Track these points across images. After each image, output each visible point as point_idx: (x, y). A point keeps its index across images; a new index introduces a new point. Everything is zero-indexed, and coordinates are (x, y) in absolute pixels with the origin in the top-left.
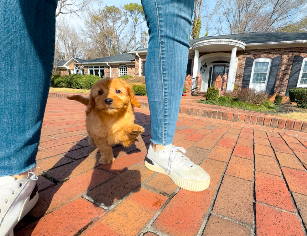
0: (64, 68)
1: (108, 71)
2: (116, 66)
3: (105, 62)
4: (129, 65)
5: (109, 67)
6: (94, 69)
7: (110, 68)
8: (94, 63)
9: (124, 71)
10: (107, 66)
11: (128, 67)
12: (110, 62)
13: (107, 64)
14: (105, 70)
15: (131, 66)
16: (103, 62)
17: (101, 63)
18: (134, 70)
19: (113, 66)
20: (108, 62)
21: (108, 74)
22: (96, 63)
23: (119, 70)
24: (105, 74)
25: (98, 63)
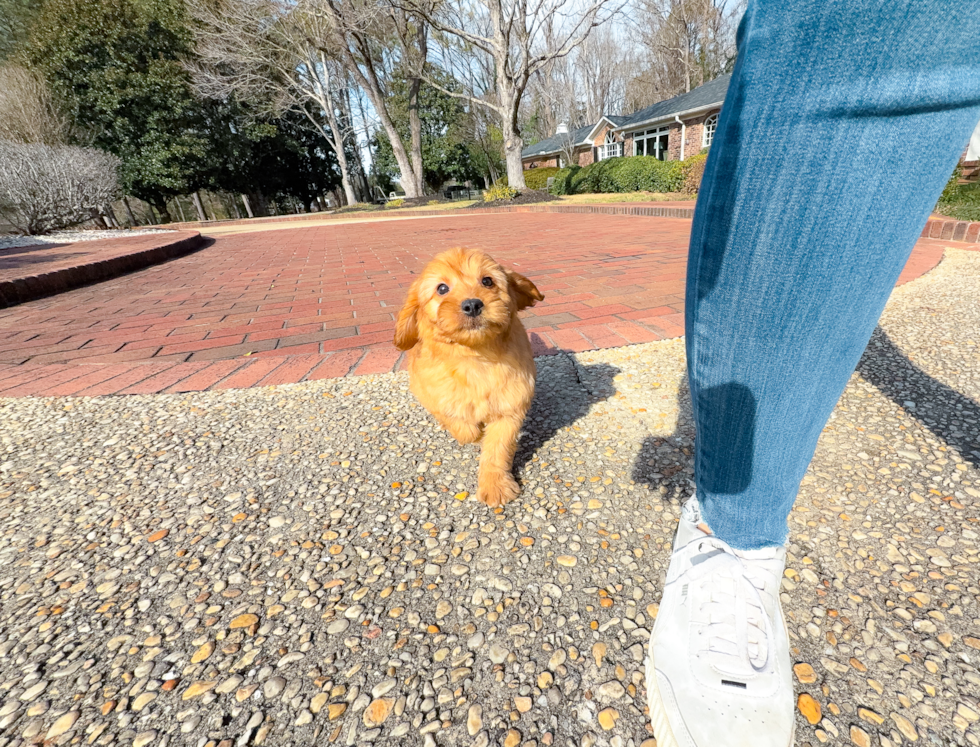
0: (586, 145)
1: (677, 138)
2: (697, 119)
3: (673, 115)
5: (679, 126)
6: (645, 138)
7: (684, 127)
8: (647, 122)
10: (677, 123)
12: (683, 113)
13: (677, 119)
14: (671, 134)
16: (669, 116)
17: (663, 117)
19: (690, 120)
20: (679, 113)
21: (676, 145)
22: (653, 120)
23: (705, 128)
24: (669, 146)
25: (656, 119)
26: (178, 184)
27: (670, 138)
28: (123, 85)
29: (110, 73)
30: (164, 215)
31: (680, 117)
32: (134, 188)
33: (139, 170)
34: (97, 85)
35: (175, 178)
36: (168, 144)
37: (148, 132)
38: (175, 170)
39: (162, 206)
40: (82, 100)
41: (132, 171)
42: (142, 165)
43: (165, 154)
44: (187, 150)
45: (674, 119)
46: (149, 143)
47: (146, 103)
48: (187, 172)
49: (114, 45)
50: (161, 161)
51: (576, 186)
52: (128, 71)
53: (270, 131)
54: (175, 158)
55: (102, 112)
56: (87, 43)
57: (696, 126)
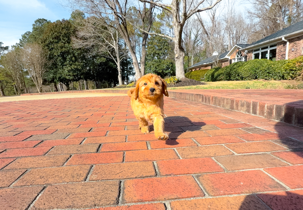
1: (282, 50)
2: (297, 38)
3: (280, 37)
5: (285, 43)
7: (288, 43)
12: (288, 35)
13: (283, 39)
14: (278, 48)
16: (277, 38)
17: (273, 39)
19: (292, 39)
20: (285, 36)
21: (282, 53)
24: (277, 55)
25: (268, 41)
26: (71, 78)
27: (277, 51)
28: (62, 47)
29: (60, 44)
30: (68, 88)
31: (285, 38)
32: (59, 79)
33: (61, 74)
34: (55, 48)
35: (71, 76)
36: (71, 65)
37: (66, 61)
38: (71, 73)
39: (67, 85)
40: (51, 52)
41: (59, 74)
42: (62, 72)
43: (69, 68)
44: (76, 67)
45: (281, 39)
46: (66, 65)
47: (68, 53)
48: (75, 74)
49: (63, 36)
50: (68, 70)
51: (217, 77)
52: (64, 43)
53: (103, 60)
54: (72, 70)
55: (55, 56)
56: (56, 36)
57: (298, 41)
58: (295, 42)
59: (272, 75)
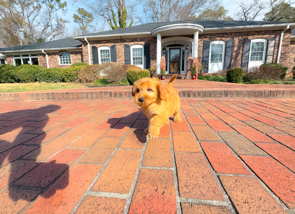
1: (43, 60)
2: (54, 53)
3: (40, 50)
4: (73, 52)
5: (44, 55)
6: (21, 58)
7: (47, 56)
8: (23, 51)
9: (65, 59)
10: (43, 53)
11: (72, 54)
12: (46, 49)
14: (39, 58)
15: (75, 52)
16: (37, 50)
17: (33, 50)
18: (79, 57)
19: (49, 53)
20: (44, 49)
21: (43, 62)
22: (26, 50)
23: (59, 57)
24: (39, 63)
25: (29, 50)
31: (45, 51)
57: (54, 56)
58: (52, 56)
59: (53, 78)
